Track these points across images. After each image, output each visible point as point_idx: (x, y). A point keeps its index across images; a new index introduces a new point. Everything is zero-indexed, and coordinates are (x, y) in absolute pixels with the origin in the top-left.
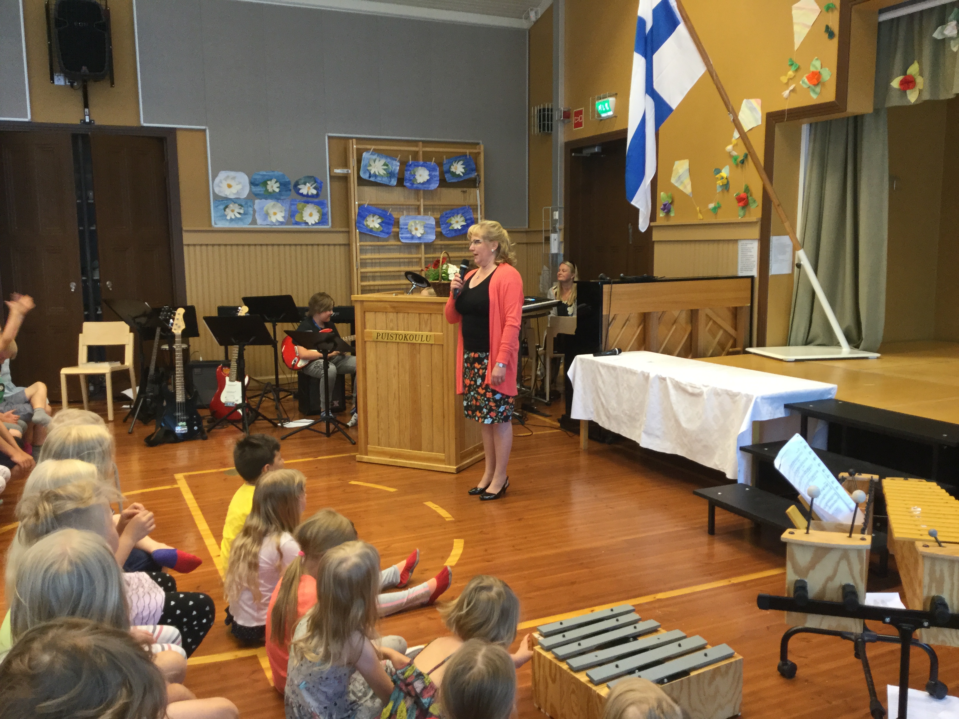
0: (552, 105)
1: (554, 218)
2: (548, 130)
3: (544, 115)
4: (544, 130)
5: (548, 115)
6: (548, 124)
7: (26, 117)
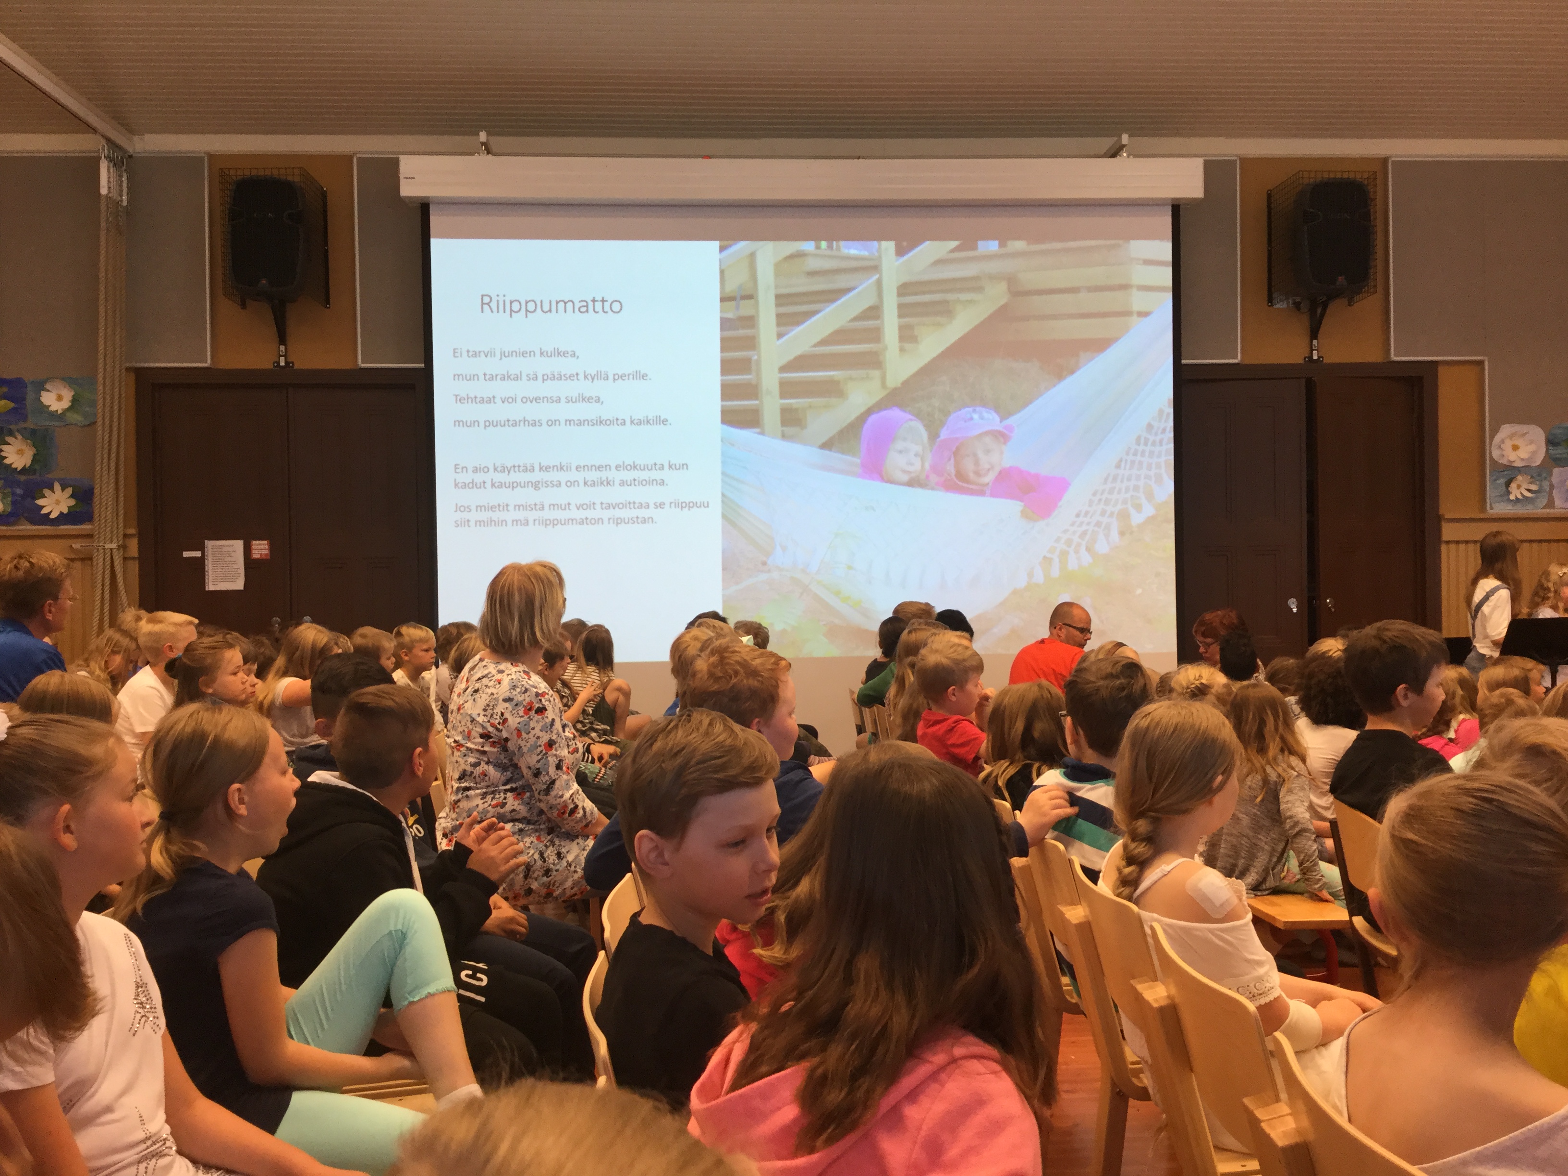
7: (1237, 359)
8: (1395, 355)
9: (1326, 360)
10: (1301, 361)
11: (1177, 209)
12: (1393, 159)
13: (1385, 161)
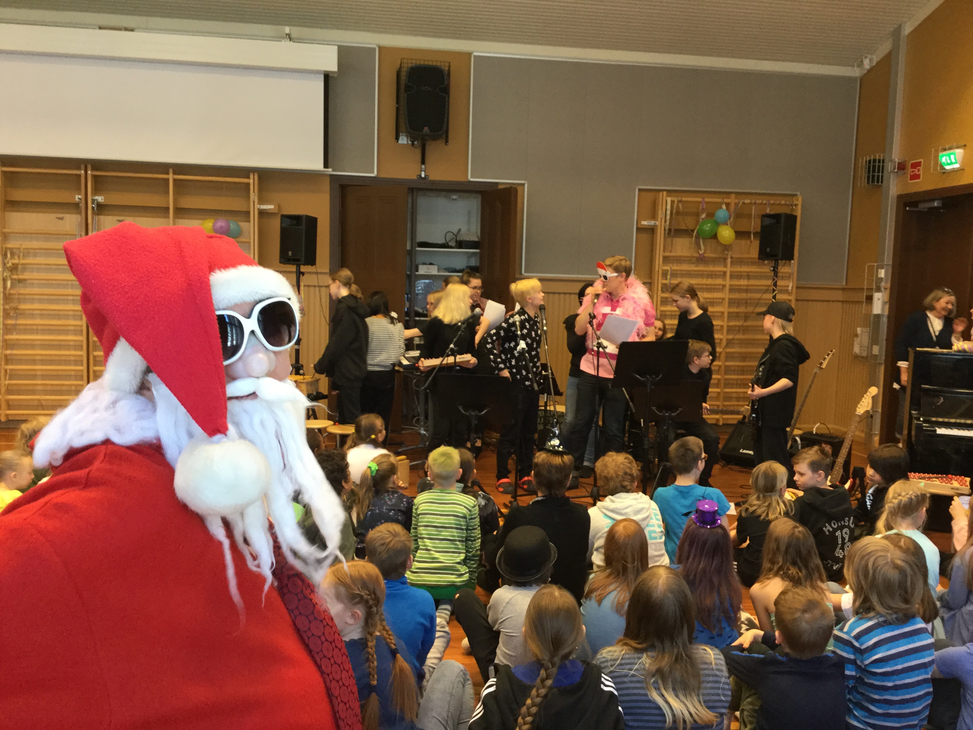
0: (884, 156)
1: (879, 276)
2: (878, 182)
3: (874, 166)
4: (873, 182)
5: (879, 166)
6: (878, 176)
7: (373, 173)
8: (472, 177)
9: (432, 178)
10: (415, 177)
11: (327, 77)
12: (475, 54)
13: (469, 54)
